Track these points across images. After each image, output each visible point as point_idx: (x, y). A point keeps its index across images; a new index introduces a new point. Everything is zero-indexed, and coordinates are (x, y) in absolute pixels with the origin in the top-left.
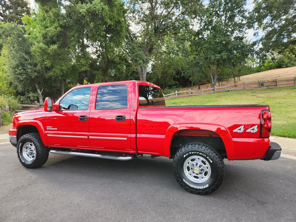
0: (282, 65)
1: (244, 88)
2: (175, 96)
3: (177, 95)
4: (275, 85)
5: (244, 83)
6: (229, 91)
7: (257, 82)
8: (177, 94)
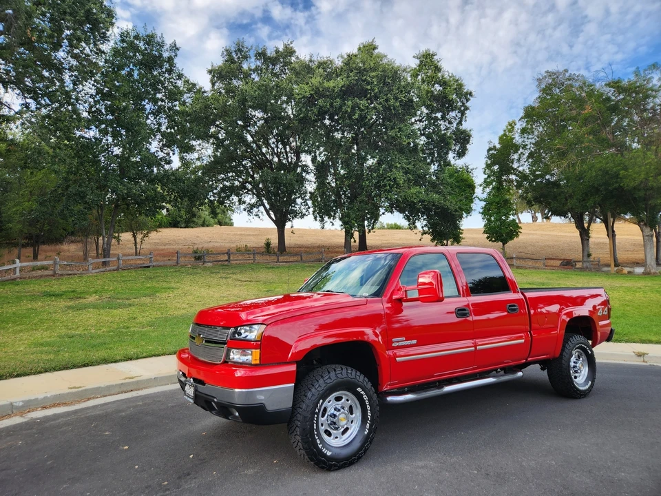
0: (179, 222)
1: (177, 263)
2: (13, 276)
3: (18, 273)
4: (227, 261)
5: (177, 253)
6: (149, 267)
7: (191, 252)
8: (18, 270)
